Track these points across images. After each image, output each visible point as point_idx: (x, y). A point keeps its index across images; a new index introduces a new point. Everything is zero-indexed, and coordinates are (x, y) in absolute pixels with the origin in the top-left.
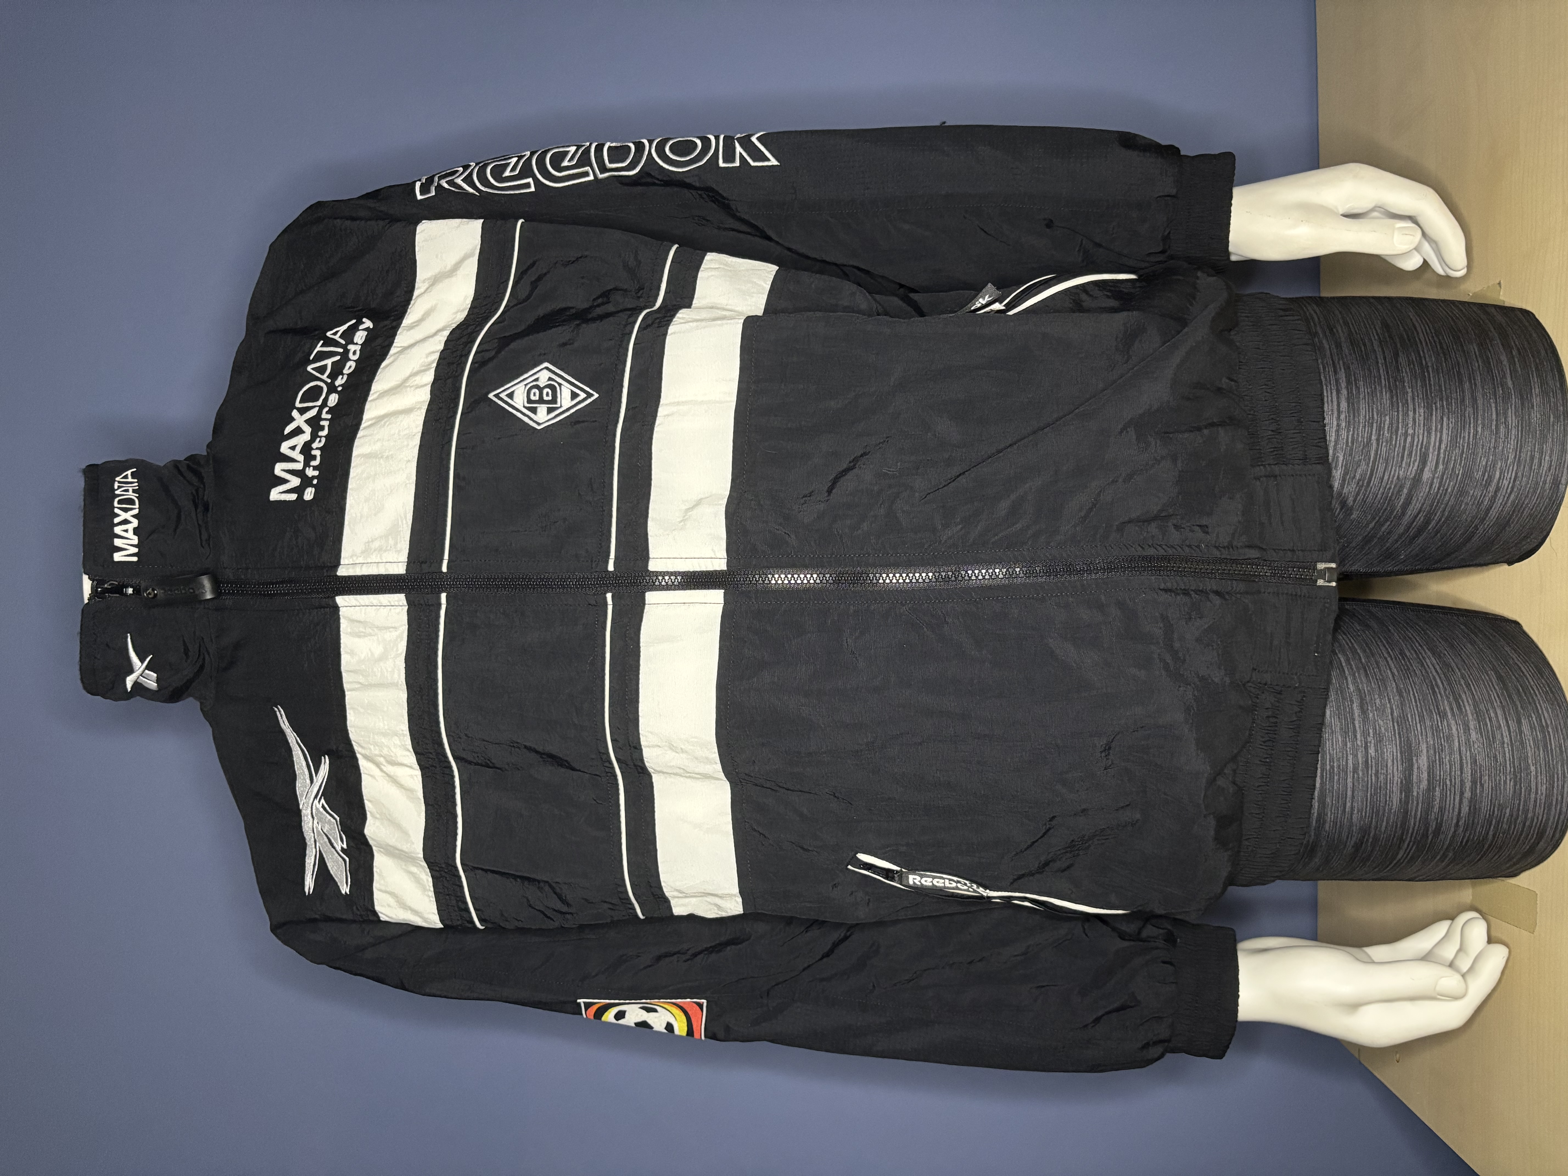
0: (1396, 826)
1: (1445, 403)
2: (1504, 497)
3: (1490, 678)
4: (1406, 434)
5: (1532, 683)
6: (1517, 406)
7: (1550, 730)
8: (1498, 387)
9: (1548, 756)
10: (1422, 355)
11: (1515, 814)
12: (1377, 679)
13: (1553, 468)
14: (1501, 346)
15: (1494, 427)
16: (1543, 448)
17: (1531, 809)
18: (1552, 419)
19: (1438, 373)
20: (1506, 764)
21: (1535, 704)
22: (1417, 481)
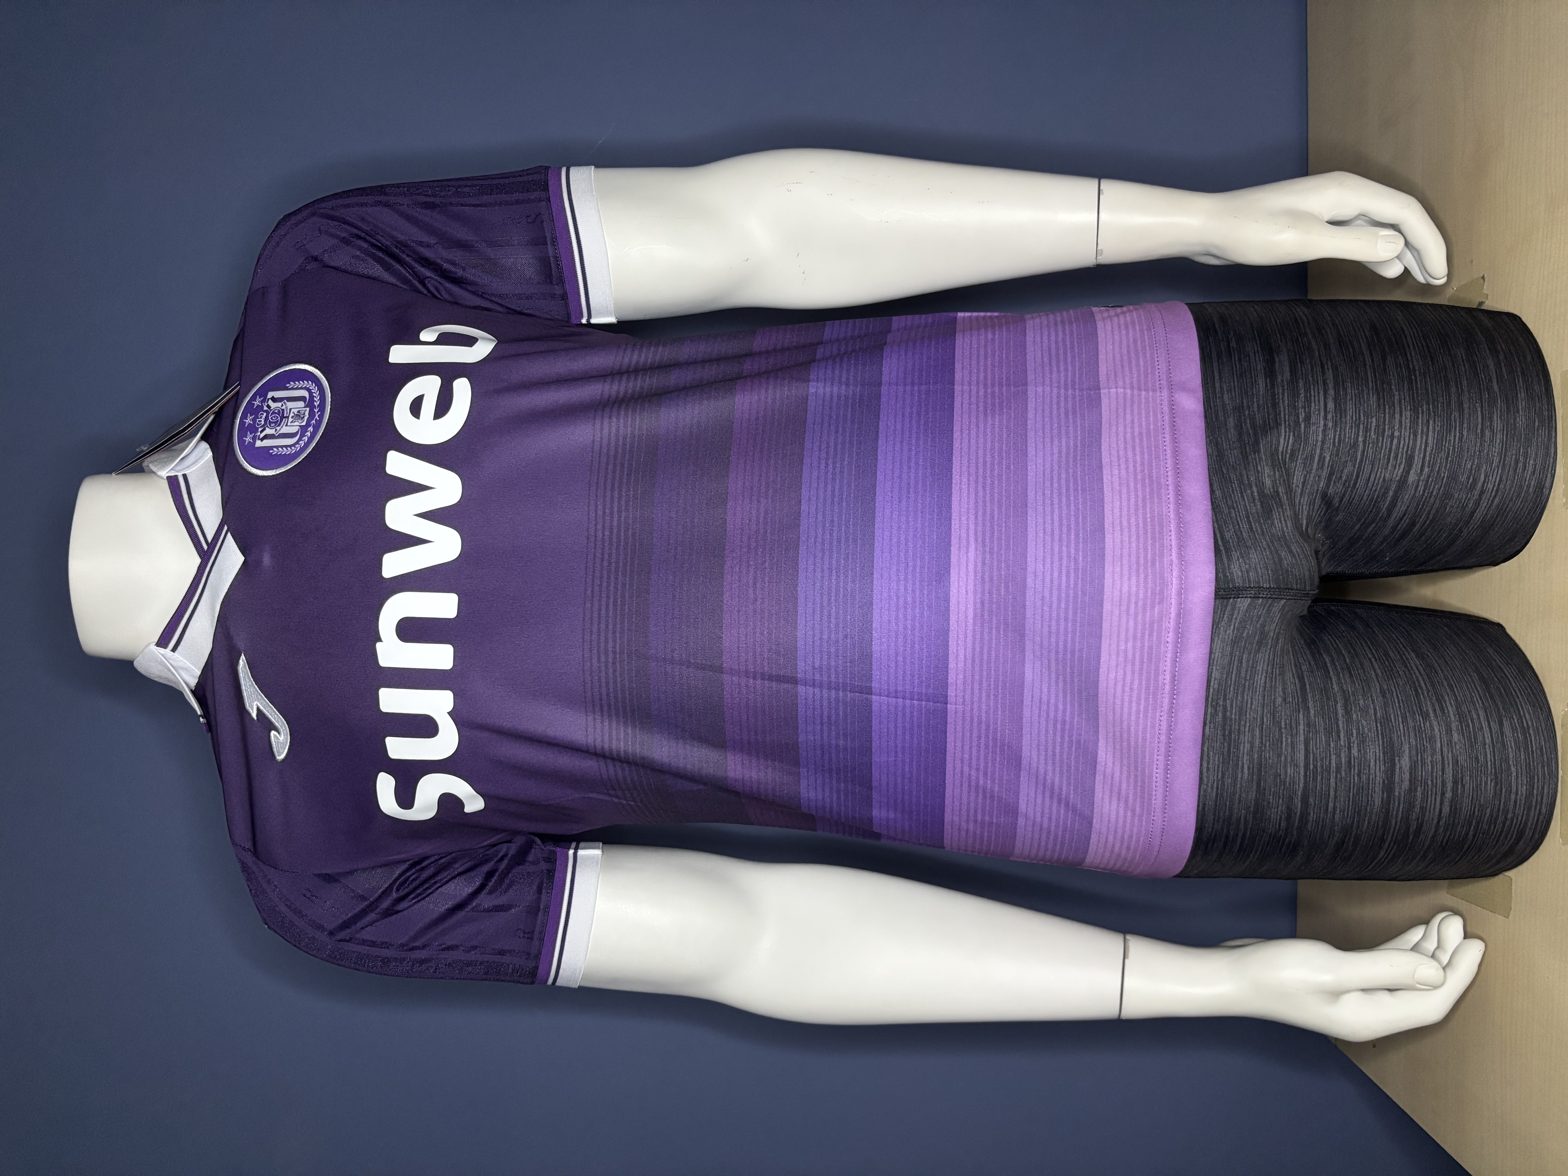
0: (1378, 825)
1: (1431, 406)
2: (1489, 499)
3: (1472, 680)
4: (1392, 437)
5: (1514, 685)
6: (1503, 410)
7: (1531, 731)
8: (1484, 392)
9: (1529, 757)
10: (1409, 358)
11: (1494, 814)
12: (1361, 680)
13: (1537, 472)
14: (1488, 351)
15: (1479, 431)
16: (1527, 452)
17: (1511, 809)
18: (1537, 424)
19: (1425, 378)
20: (1487, 765)
21: (1517, 706)
22: (1403, 482)
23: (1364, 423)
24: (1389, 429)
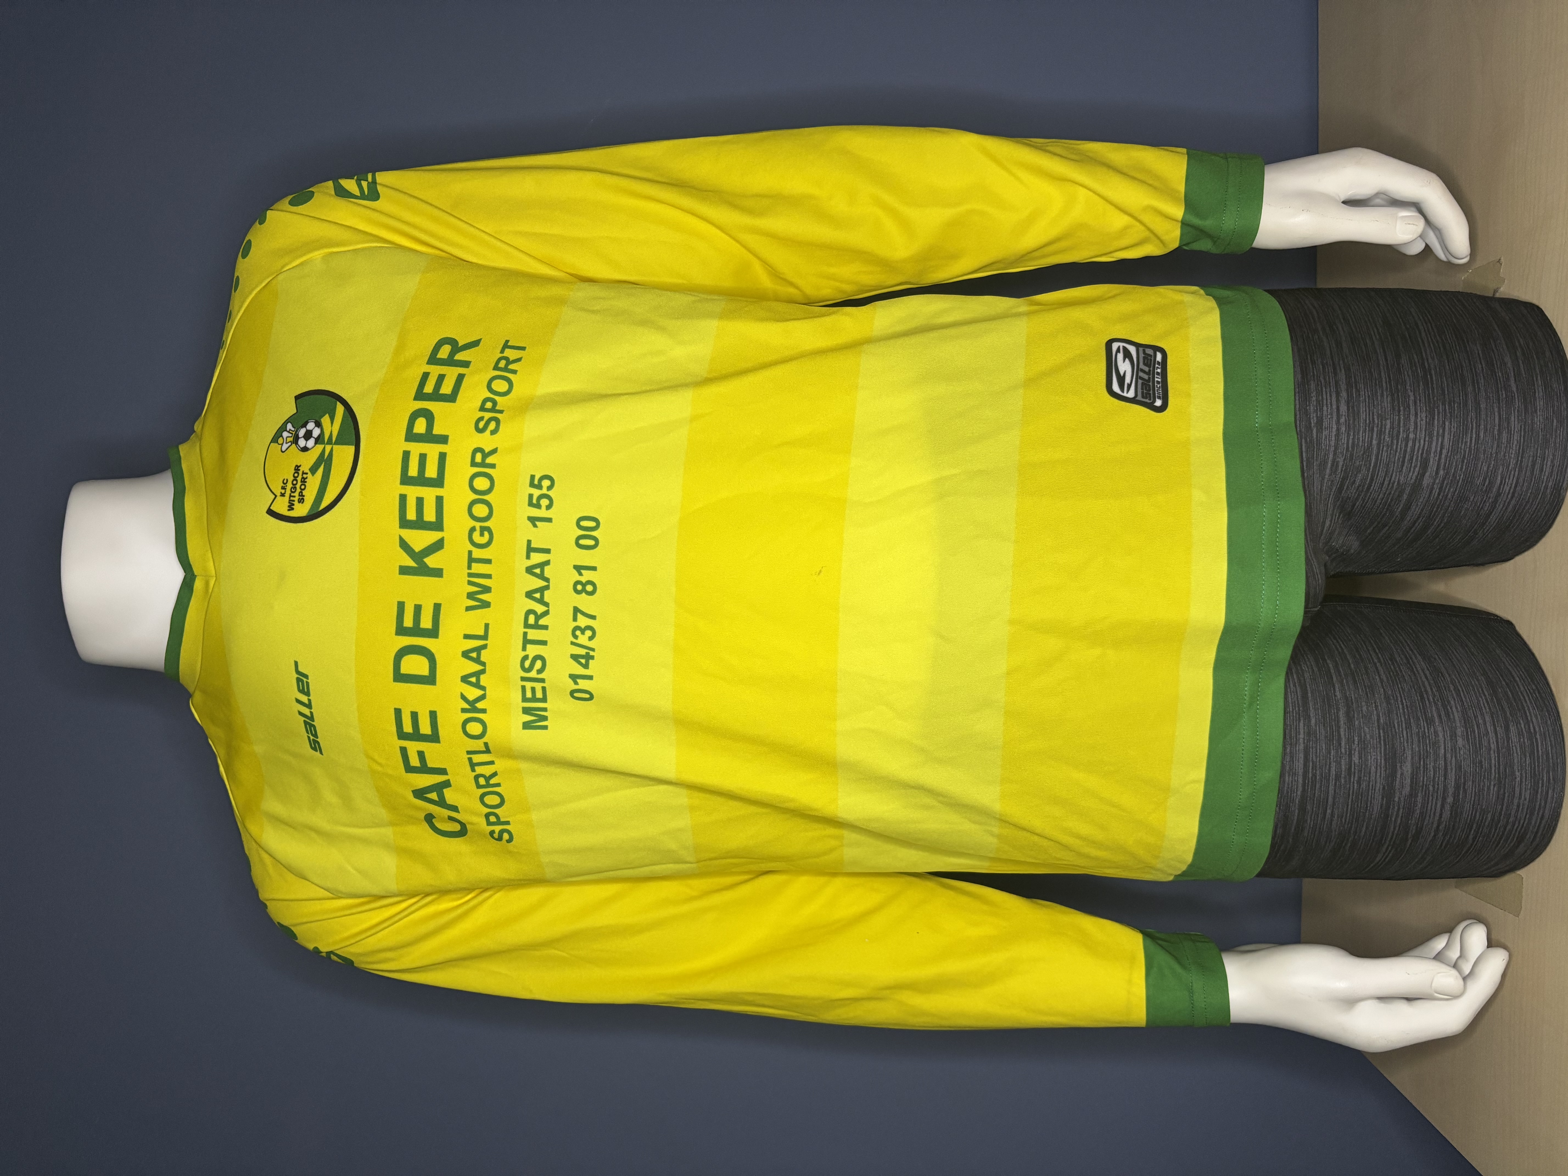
1: (1447, 408)
2: (1505, 502)
3: (1480, 685)
4: (1407, 439)
6: (1520, 409)
7: (1538, 738)
8: (1501, 390)
10: (1425, 357)
11: (1496, 818)
15: (1496, 433)
17: (1513, 813)
19: (1442, 378)
20: (1491, 771)
21: (1525, 712)
22: (1417, 486)
23: (1378, 426)
24: (1404, 431)
